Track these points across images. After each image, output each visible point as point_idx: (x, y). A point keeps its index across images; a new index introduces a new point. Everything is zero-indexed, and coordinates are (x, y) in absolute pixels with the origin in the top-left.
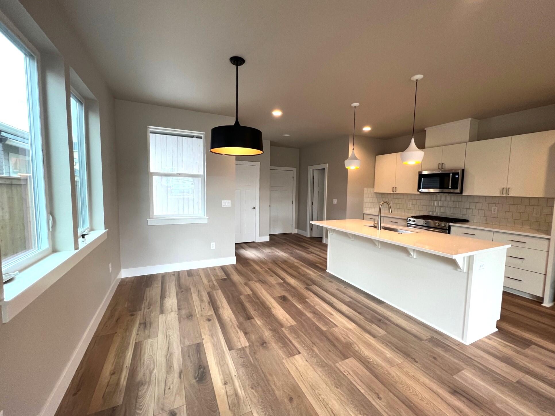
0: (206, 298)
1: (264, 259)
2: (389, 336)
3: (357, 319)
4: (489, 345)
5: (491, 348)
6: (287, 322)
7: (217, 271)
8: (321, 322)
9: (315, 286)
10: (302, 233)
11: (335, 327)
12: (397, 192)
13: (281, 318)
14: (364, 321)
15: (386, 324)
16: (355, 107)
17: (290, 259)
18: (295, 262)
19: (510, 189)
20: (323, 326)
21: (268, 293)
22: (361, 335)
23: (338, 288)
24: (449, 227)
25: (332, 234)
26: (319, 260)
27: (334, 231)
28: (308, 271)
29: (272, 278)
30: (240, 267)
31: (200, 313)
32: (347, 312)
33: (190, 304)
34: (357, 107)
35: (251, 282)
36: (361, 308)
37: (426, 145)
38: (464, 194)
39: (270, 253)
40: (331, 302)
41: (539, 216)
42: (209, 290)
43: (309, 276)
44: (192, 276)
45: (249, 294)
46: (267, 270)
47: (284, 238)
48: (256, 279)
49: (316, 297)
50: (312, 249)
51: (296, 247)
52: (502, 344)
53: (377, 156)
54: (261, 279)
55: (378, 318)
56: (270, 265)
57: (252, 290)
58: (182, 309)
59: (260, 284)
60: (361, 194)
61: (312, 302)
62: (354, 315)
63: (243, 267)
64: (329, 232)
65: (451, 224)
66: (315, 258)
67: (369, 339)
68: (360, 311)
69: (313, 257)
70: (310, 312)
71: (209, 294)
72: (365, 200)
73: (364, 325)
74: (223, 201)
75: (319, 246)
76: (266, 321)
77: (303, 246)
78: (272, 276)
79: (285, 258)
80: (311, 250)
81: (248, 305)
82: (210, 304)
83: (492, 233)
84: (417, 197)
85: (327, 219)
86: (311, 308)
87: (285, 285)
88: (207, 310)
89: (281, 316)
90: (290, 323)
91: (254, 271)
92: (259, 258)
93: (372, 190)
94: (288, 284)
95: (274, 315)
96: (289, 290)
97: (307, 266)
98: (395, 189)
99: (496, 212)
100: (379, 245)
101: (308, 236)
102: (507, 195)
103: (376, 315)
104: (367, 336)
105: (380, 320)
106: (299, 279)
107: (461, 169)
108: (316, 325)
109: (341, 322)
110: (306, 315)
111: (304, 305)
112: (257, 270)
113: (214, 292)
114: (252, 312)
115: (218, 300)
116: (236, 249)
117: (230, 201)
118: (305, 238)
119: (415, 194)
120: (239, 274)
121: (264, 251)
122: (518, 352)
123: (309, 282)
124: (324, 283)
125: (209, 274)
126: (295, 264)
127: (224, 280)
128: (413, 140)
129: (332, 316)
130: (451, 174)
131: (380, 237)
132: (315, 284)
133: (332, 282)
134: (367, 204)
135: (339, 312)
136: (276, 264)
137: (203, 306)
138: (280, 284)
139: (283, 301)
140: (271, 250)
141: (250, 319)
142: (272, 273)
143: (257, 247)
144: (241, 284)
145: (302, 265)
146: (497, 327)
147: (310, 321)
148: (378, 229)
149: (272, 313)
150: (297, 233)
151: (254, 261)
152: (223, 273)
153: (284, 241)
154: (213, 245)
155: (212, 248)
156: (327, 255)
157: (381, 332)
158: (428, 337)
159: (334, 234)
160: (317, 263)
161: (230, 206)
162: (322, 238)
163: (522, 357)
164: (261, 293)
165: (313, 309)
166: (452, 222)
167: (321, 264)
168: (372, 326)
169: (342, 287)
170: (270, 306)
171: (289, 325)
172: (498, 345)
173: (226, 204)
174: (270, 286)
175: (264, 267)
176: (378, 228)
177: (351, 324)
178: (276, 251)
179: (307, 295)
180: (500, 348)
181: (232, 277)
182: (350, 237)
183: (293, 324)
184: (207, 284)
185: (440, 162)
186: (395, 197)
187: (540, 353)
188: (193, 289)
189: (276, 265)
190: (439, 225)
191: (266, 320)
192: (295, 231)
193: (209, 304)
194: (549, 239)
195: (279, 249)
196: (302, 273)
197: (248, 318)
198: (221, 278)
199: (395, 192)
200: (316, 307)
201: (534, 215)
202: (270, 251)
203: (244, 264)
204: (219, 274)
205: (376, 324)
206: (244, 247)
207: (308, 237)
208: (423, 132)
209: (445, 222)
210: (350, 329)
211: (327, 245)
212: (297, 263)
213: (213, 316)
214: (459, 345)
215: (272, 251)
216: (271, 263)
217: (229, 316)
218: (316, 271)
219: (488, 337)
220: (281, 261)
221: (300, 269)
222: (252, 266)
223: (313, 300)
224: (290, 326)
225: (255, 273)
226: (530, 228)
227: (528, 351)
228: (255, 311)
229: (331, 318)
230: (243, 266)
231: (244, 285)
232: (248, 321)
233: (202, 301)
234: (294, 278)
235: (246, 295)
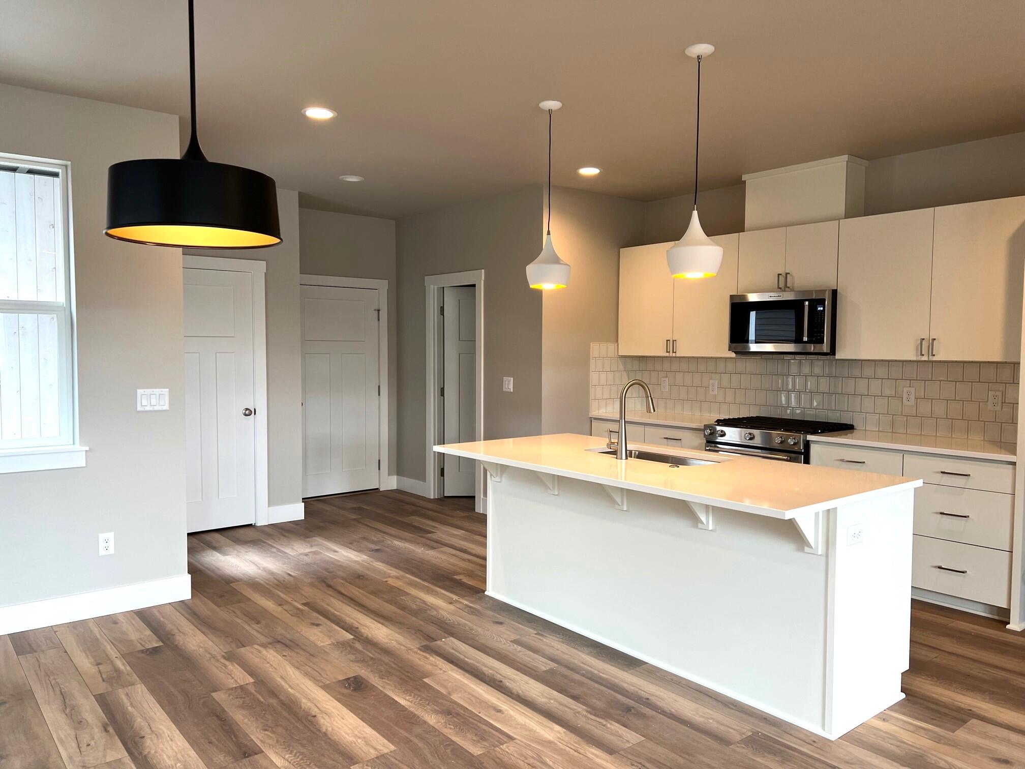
0: (91, 712)
1: (287, 577)
2: (650, 745)
3: (569, 715)
4: (882, 733)
5: (883, 739)
6: (365, 749)
7: (125, 626)
8: (469, 735)
9: (451, 638)
10: (411, 485)
11: (506, 743)
12: (678, 355)
13: (350, 739)
14: (585, 716)
15: (643, 716)
16: (550, 111)
17: (375, 570)
18: (390, 577)
19: (935, 342)
20: (474, 742)
21: (307, 674)
22: (576, 754)
23: (517, 637)
24: (807, 445)
25: (498, 479)
26: (463, 564)
27: (503, 469)
28: (430, 599)
29: (316, 630)
30: (206, 607)
31: (77, 759)
32: (541, 700)
33: (37, 737)
34: (555, 111)
35: (247, 648)
36: (582, 684)
37: (748, 223)
38: (838, 356)
39: (306, 555)
40: (499, 677)
41: (998, 408)
42: (102, 688)
43: (434, 613)
44: (32, 650)
45: (242, 684)
46: (298, 609)
47: (354, 506)
48: (262, 639)
49: (452, 670)
50: (443, 533)
51: (393, 531)
52: (907, 727)
53: (621, 249)
54: (279, 638)
55: (623, 704)
56: (308, 591)
57: (252, 674)
58: (7, 755)
59: (277, 651)
60: (582, 361)
61: (442, 685)
62: (561, 704)
63: (218, 606)
64: (491, 475)
65: (810, 437)
66: (453, 560)
67: (598, 760)
68: (577, 691)
69: (444, 557)
70: (436, 712)
71: (103, 700)
72: (594, 378)
73: (588, 726)
74: (140, 392)
75: (466, 524)
76: (302, 753)
77: (416, 527)
78: (318, 625)
79: (357, 567)
80: (441, 535)
81: (241, 718)
82: (111, 729)
83: (899, 457)
84: (730, 366)
85: (487, 437)
86: (440, 701)
87: (358, 645)
88: (101, 748)
89: (348, 734)
90: (375, 749)
91: (257, 616)
92: (272, 573)
93: (612, 347)
94: (369, 642)
95: (325, 734)
96: (372, 658)
97: (426, 584)
98: (671, 344)
99: (912, 402)
100: (623, 504)
101: (432, 494)
102: (931, 358)
103: (619, 697)
104: (593, 754)
105: (628, 709)
106: (401, 623)
107: (829, 290)
108: (453, 743)
109: (523, 727)
110: (425, 722)
111: (419, 696)
112: (264, 612)
113: (121, 694)
114: (256, 735)
115: (136, 713)
116: (191, 550)
117: (166, 391)
118: (422, 503)
119: (726, 358)
120: (204, 629)
121: (288, 551)
122: (938, 739)
123: (432, 629)
124: (479, 629)
125: (97, 639)
126: (391, 581)
127: (155, 650)
128: (695, 213)
129: (499, 714)
130: (807, 303)
131: (625, 479)
132: (452, 634)
133: (501, 623)
134: (599, 389)
135: (517, 701)
136: (329, 586)
137: (85, 738)
138: (342, 646)
139: (352, 693)
140: (312, 546)
141: (249, 756)
142: (315, 615)
143: (260, 540)
144: (214, 657)
145: (412, 584)
146: (903, 690)
147: (436, 736)
148: (621, 459)
149: (319, 731)
150: (396, 488)
151: (254, 584)
152: (148, 632)
153: (354, 517)
154: (107, 543)
155: (102, 552)
156: (484, 545)
157: (630, 738)
158: (744, 734)
159: (505, 480)
160: (459, 574)
161: (166, 407)
162: (474, 497)
163: (945, 747)
164: (282, 677)
165: (444, 702)
166: (814, 433)
167: (471, 574)
168: (609, 725)
169: (530, 634)
170: (315, 711)
171: (373, 753)
172: (902, 731)
173: (153, 401)
174: (311, 655)
175: (289, 600)
176: (619, 453)
177: (552, 729)
178: (328, 549)
179: (429, 667)
180: (907, 737)
181: (179, 639)
182: (547, 487)
183: (386, 751)
184: (94, 670)
185: (782, 271)
186: (675, 366)
187: (985, 736)
188: (39, 694)
189: (330, 592)
190: (782, 442)
191: (302, 750)
192: (390, 483)
193: (106, 731)
194: (1014, 464)
195: (335, 542)
196: (414, 607)
197: (245, 753)
198: (141, 648)
199: (673, 352)
200: (455, 697)
201: (990, 406)
202: (308, 550)
203: (222, 596)
204: (133, 636)
205: (618, 722)
206: (215, 544)
207: (432, 497)
208: (736, 187)
209: (797, 432)
210: (550, 742)
211: (486, 515)
212: (397, 578)
213: (123, 764)
214: (814, 742)
215: (314, 549)
216: (312, 585)
217: (179, 756)
218: (455, 597)
219: (882, 717)
220: (344, 579)
221: (408, 594)
222: (249, 599)
223: (446, 678)
224: (377, 758)
225: (258, 623)
226: (984, 440)
227: (961, 734)
228: (266, 730)
229: (496, 720)
230: (215, 604)
231: (223, 661)
232: (245, 761)
233: (78, 723)
234: (386, 623)
235: (232, 689)
